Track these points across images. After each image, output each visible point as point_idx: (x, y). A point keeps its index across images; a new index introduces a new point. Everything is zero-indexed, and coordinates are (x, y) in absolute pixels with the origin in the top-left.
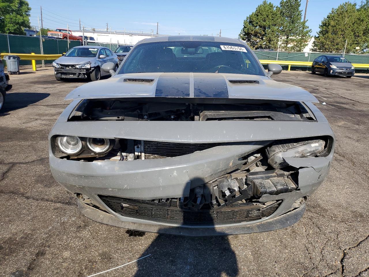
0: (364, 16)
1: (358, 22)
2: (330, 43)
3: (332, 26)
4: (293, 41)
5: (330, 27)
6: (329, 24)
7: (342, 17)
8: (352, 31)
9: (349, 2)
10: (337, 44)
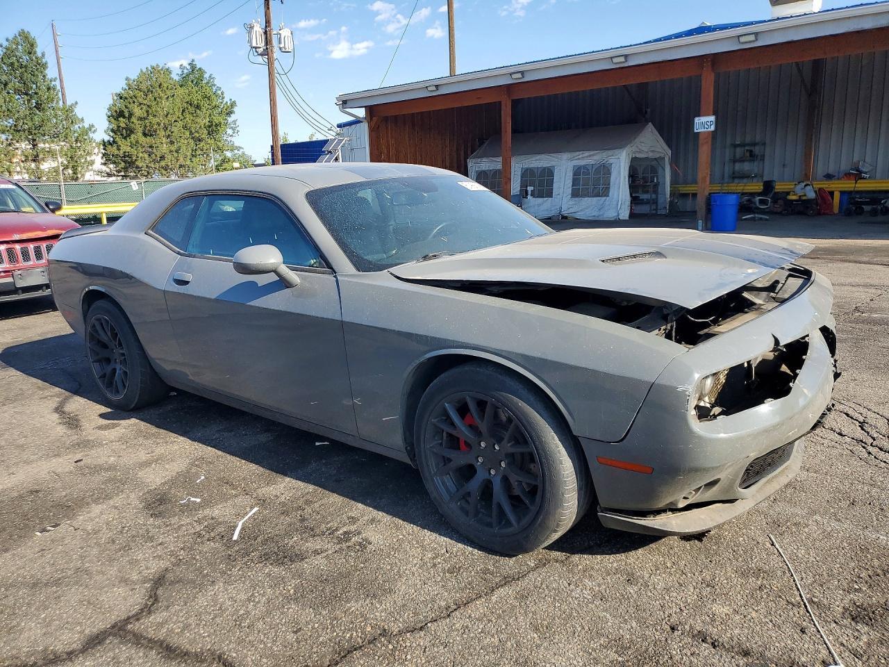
0: (200, 97)
1: (192, 109)
2: (146, 156)
3: (140, 119)
4: (52, 153)
5: (134, 119)
6: (131, 115)
7: (155, 99)
8: (185, 127)
9: (157, 65)
10: (162, 158)
